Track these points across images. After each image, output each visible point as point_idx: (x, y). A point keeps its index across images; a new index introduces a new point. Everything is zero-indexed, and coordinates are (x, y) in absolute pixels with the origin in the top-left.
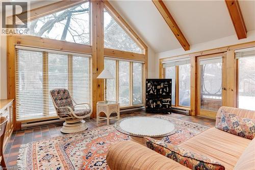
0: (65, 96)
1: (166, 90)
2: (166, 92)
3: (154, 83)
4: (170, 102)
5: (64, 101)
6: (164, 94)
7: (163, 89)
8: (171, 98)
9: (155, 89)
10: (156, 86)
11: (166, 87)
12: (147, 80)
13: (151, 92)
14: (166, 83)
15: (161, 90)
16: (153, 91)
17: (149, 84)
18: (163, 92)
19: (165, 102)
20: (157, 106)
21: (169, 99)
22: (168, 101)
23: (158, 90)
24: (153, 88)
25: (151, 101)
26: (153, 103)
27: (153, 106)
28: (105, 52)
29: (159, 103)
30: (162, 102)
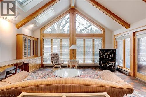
0: (56, 56)
1: (112, 56)
2: (111, 57)
3: (103, 51)
4: (115, 64)
5: (55, 58)
6: (110, 58)
7: (109, 55)
8: (115, 62)
9: (104, 55)
10: (105, 53)
11: (111, 54)
12: (100, 49)
13: (102, 57)
14: (111, 51)
15: (108, 56)
16: (103, 56)
17: (101, 52)
18: (109, 57)
19: (111, 64)
20: (106, 66)
21: (114, 62)
22: (113, 63)
23: (106, 56)
24: (103, 54)
25: (102, 62)
26: (103, 63)
27: (103, 65)
28: (76, 36)
29: (107, 64)
30: (109, 63)
